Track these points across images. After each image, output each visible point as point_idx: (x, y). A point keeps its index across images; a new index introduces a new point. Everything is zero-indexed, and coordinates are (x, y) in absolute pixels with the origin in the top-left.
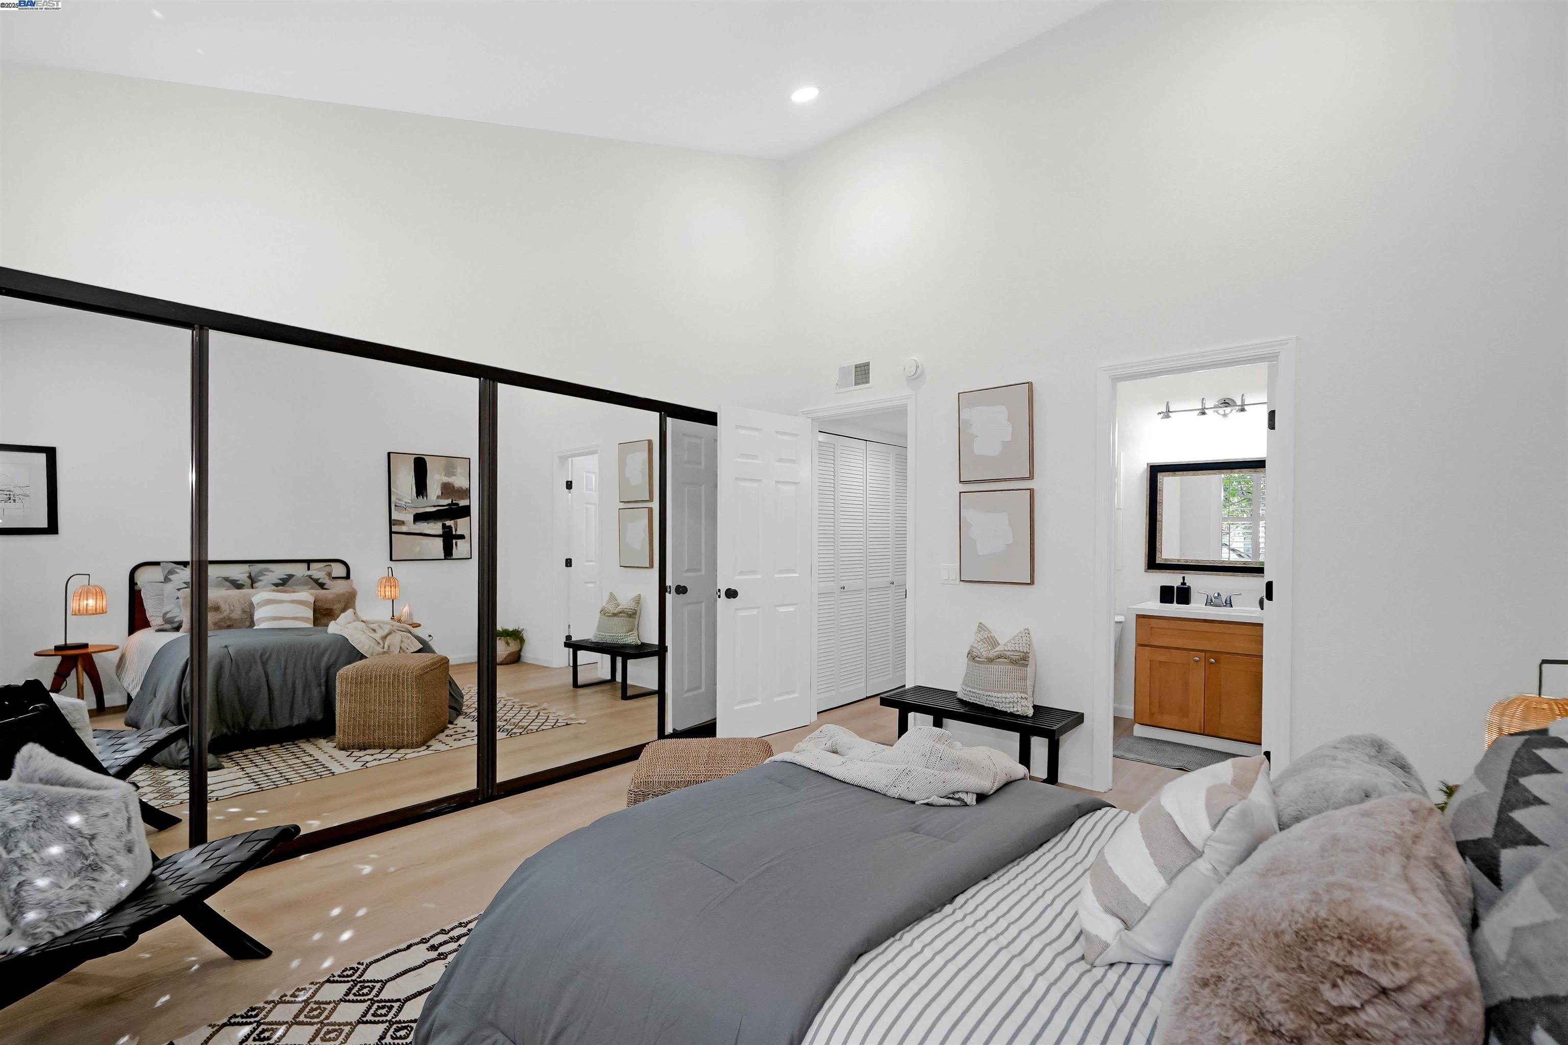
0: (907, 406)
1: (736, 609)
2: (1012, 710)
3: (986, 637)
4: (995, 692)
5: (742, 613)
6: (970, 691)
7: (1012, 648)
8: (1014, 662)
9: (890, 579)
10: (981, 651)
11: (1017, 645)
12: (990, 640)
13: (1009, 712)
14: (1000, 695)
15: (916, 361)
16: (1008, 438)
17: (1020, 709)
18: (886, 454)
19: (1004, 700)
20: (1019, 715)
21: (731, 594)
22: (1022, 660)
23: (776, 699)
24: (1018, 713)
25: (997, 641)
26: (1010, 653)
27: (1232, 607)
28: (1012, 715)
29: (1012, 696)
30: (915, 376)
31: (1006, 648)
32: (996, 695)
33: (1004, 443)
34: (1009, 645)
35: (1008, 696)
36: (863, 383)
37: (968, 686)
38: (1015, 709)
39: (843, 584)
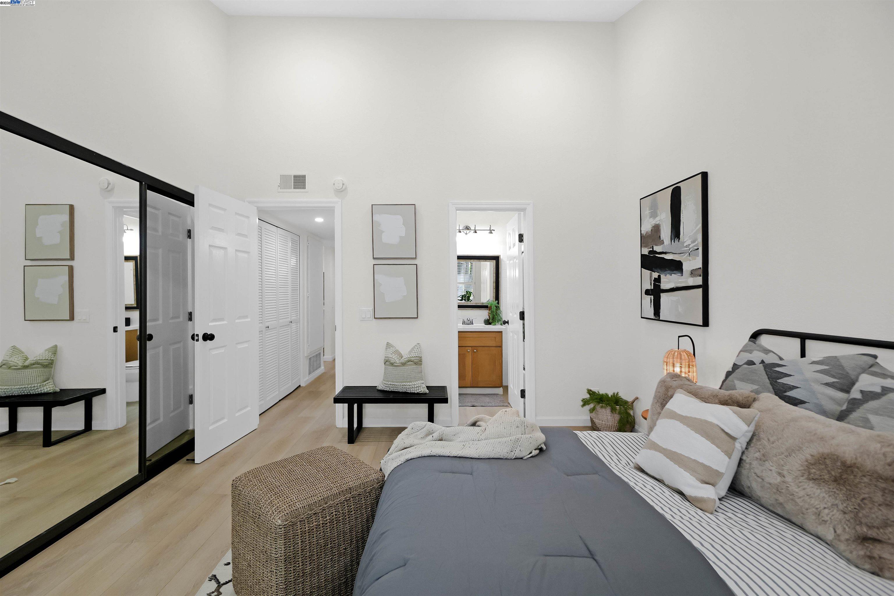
0: (334, 208)
1: (210, 349)
2: (418, 391)
3: (394, 350)
4: (408, 382)
5: (215, 352)
6: (391, 384)
7: (414, 355)
8: (416, 364)
9: (289, 320)
10: (395, 359)
11: (416, 353)
12: (397, 352)
13: (416, 392)
14: (411, 384)
15: (342, 180)
16: (403, 235)
17: (422, 390)
18: (285, 237)
19: (413, 386)
20: (422, 394)
21: (209, 337)
22: (418, 362)
23: (237, 415)
24: (421, 392)
25: (401, 353)
26: (414, 358)
27: (473, 324)
28: (418, 394)
29: (417, 383)
30: (340, 190)
31: (411, 356)
32: (409, 384)
33: (401, 237)
34: (412, 354)
35: (415, 383)
36: (300, 188)
37: (388, 381)
38: (420, 390)
39: (267, 324)
